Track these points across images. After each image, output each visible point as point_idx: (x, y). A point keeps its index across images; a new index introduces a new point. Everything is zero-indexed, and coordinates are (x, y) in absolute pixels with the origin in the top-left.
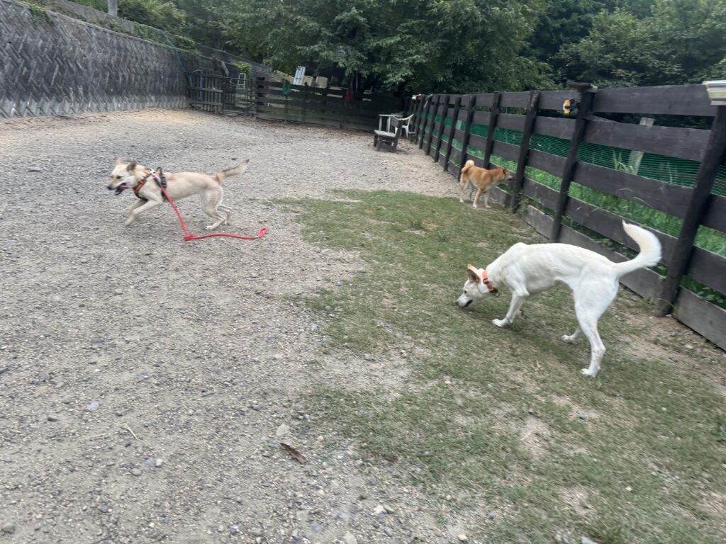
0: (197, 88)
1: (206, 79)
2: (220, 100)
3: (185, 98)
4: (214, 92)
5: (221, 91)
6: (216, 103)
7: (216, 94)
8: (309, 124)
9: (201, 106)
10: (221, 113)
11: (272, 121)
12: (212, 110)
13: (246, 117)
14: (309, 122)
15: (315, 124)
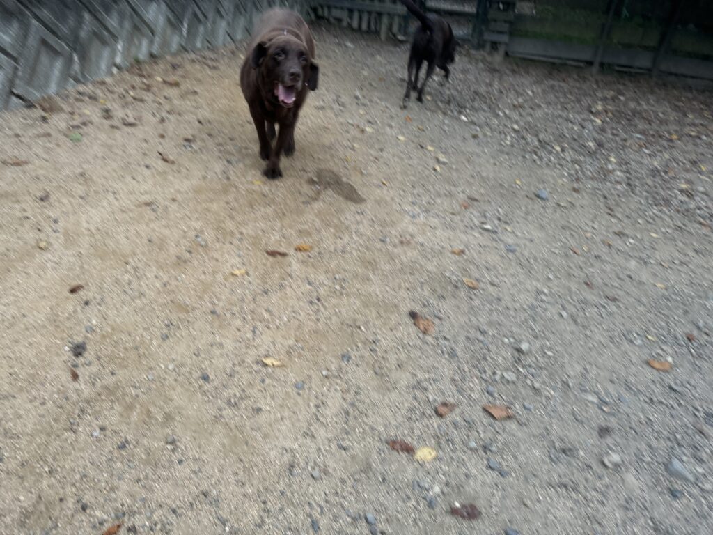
6: (387, 6)
8: (672, 78)
9: (343, 15)
10: (400, 37)
11: (553, 64)
12: (373, 26)
13: (473, 52)
14: (673, 70)
15: (692, 77)
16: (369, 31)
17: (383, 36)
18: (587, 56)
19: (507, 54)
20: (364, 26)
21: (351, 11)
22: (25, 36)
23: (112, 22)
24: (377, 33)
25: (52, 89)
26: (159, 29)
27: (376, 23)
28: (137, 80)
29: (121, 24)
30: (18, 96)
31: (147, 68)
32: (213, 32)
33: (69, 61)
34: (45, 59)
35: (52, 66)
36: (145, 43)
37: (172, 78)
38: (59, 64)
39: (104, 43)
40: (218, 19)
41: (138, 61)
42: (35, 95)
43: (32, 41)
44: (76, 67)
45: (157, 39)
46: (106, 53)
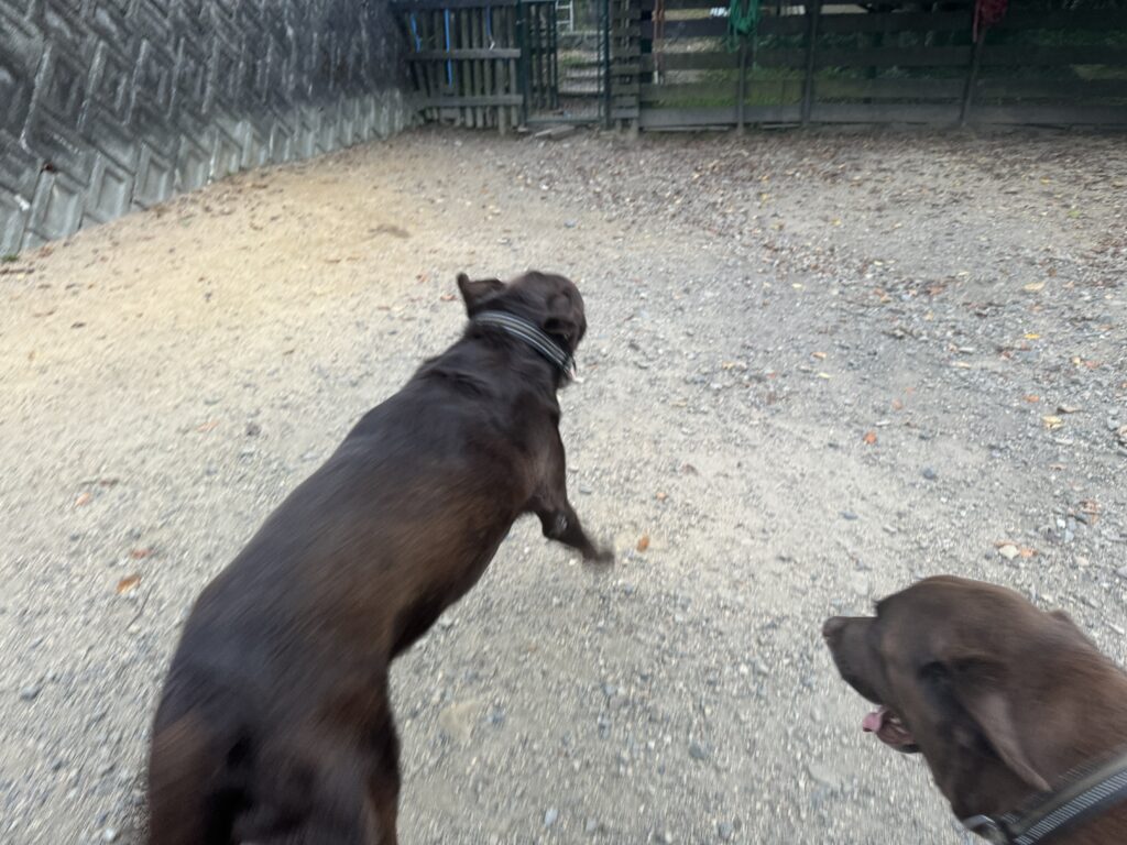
0: (437, 52)
1: (464, 16)
2: (513, 87)
3: (398, 94)
4: (493, 62)
5: (515, 52)
6: (501, 97)
7: (499, 65)
8: (826, 128)
9: (455, 113)
10: (521, 129)
11: (693, 132)
12: (489, 123)
13: (603, 133)
14: (827, 119)
15: (848, 123)
16: (485, 128)
17: (502, 130)
18: (728, 118)
19: (641, 130)
20: (480, 123)
21: (462, 109)
22: (139, 158)
23: (205, 141)
24: (495, 128)
25: (161, 197)
26: (246, 147)
27: (493, 119)
28: (230, 187)
29: (212, 140)
30: (137, 203)
31: (237, 179)
32: (301, 143)
33: (172, 176)
34: (153, 174)
35: (159, 180)
36: (234, 158)
37: (259, 183)
38: (165, 177)
39: (199, 160)
40: (305, 132)
41: (229, 174)
42: (148, 202)
43: (144, 160)
44: (178, 179)
45: (245, 154)
46: (201, 167)
